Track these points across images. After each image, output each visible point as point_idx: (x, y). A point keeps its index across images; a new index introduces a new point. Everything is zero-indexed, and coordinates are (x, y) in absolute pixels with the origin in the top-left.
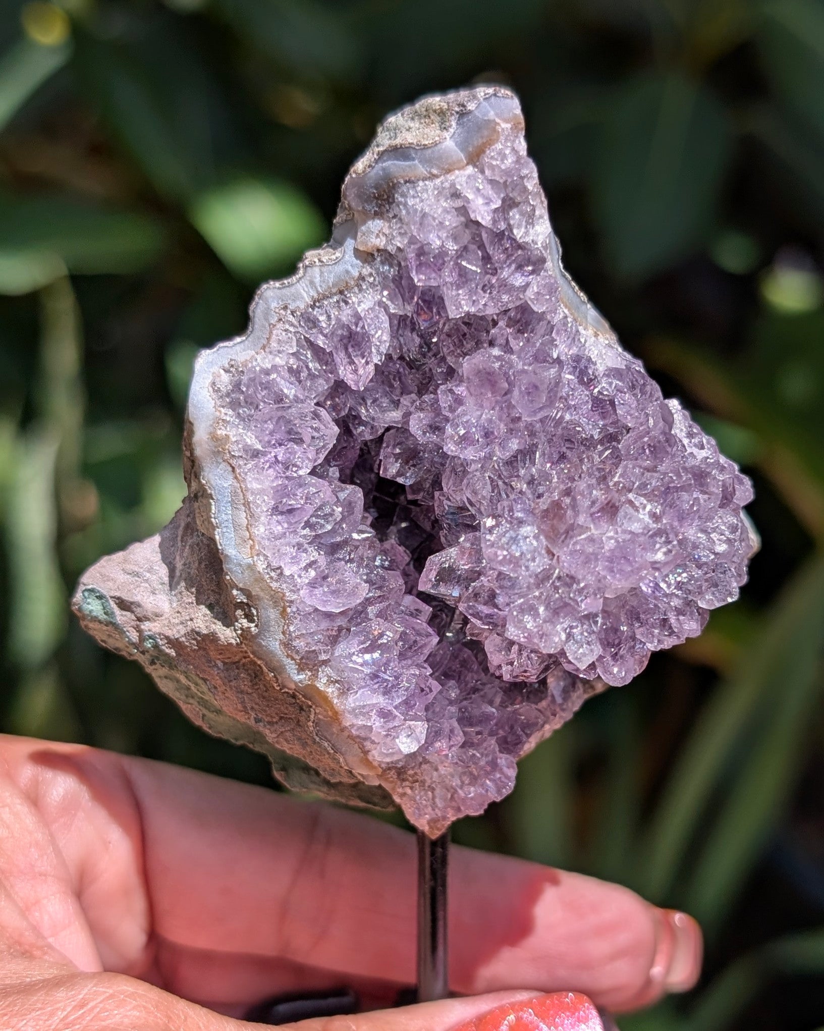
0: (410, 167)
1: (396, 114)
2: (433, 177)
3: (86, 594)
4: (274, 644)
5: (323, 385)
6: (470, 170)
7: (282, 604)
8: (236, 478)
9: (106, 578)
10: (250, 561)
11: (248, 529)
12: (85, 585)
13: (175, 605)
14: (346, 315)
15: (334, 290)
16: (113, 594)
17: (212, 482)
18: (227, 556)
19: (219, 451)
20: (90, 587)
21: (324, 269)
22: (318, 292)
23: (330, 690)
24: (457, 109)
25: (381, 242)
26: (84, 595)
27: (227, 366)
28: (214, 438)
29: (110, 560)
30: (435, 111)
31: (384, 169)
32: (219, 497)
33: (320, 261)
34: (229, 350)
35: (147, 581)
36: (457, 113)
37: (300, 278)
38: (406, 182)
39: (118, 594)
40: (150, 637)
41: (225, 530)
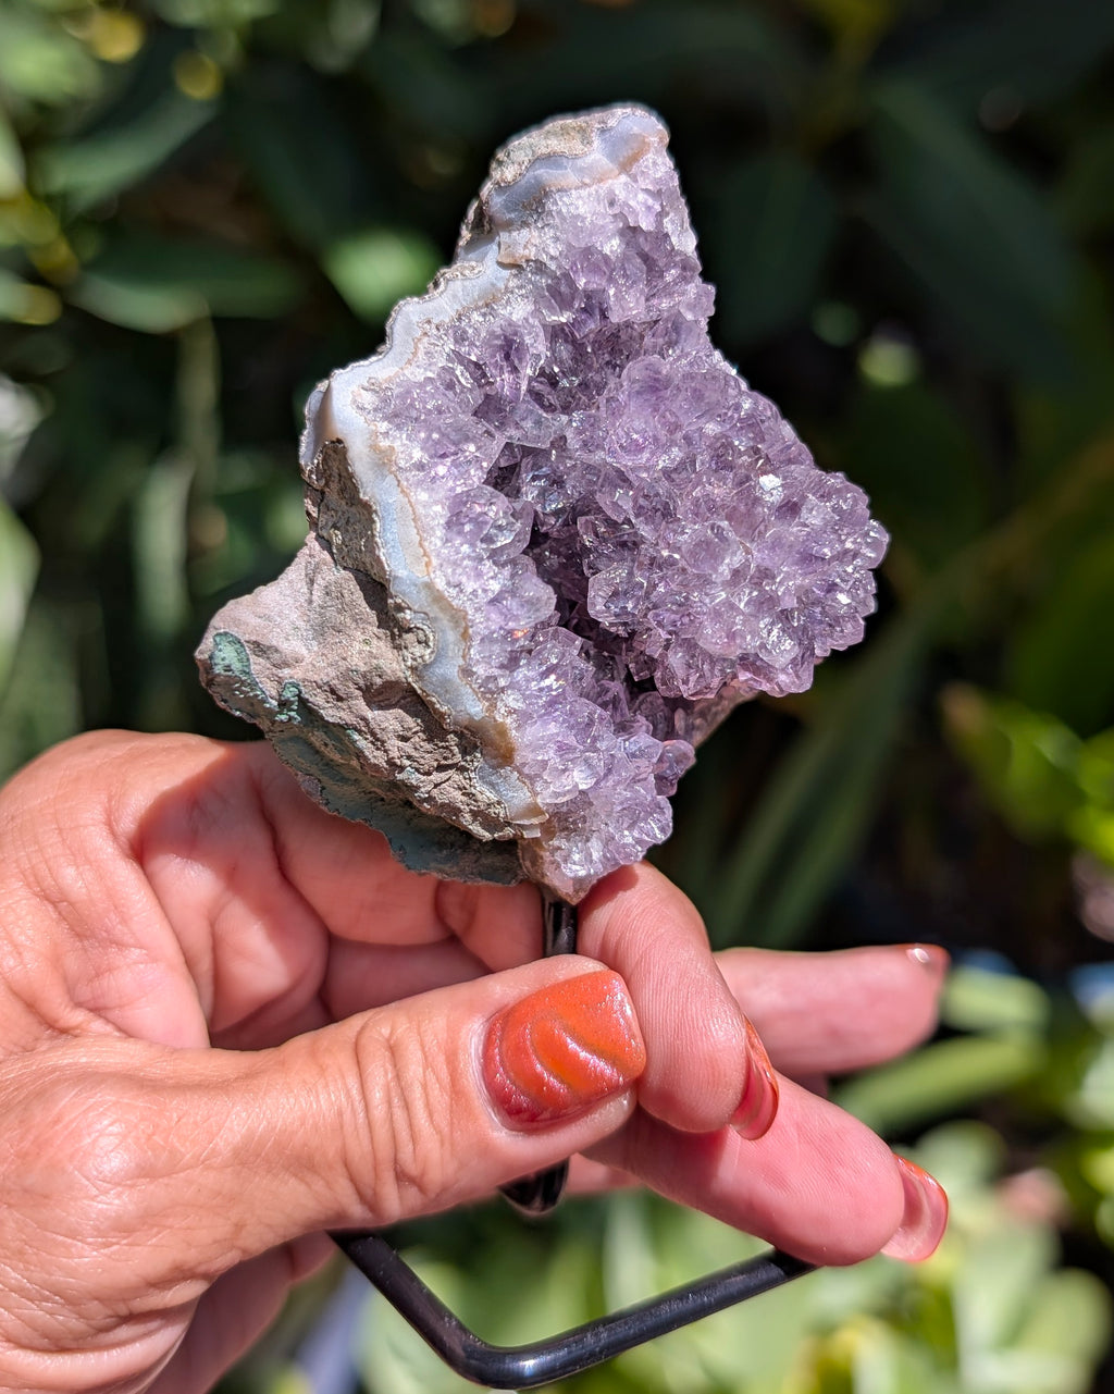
0: (563, 175)
2: (585, 185)
3: (218, 639)
6: (623, 178)
7: (464, 625)
8: (403, 491)
9: (237, 622)
10: (426, 579)
11: (421, 545)
12: (216, 629)
13: (316, 649)
14: (496, 325)
15: (480, 304)
16: (247, 637)
17: (378, 497)
18: (396, 577)
19: (384, 463)
20: (222, 631)
21: (467, 283)
22: (462, 305)
23: (509, 720)
24: (598, 126)
25: (532, 253)
26: (215, 641)
27: (366, 384)
28: (374, 448)
29: (237, 603)
30: (574, 128)
31: (535, 178)
32: (385, 514)
33: (462, 274)
34: (366, 369)
35: (278, 626)
36: (598, 129)
37: (442, 292)
38: (559, 191)
39: (253, 638)
40: (294, 685)
41: (391, 550)
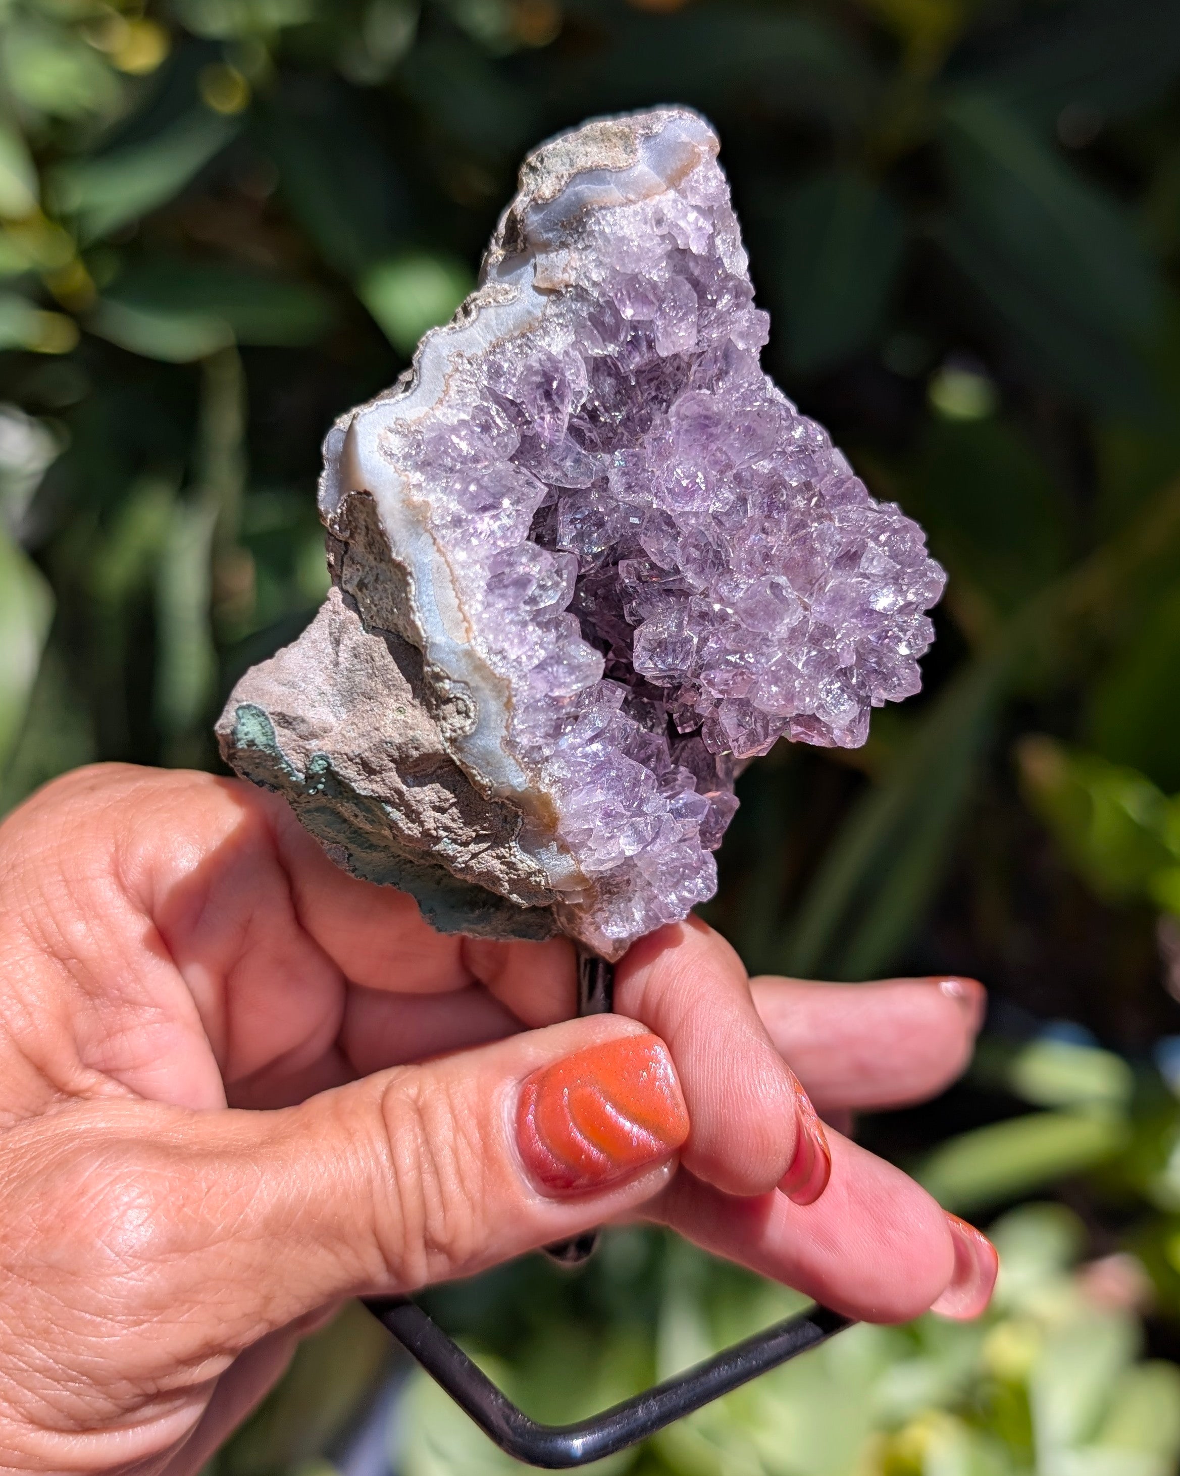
0: (606, 191)
1: (555, 140)
2: (629, 202)
3: (240, 712)
4: (493, 741)
5: (514, 440)
6: (672, 194)
7: (507, 693)
8: (439, 550)
9: (261, 692)
10: (466, 646)
11: (460, 609)
12: (238, 701)
13: (344, 717)
14: (535, 358)
15: (516, 334)
16: (271, 709)
17: (413, 557)
18: (433, 644)
19: (418, 521)
20: (245, 703)
21: (501, 310)
22: (495, 336)
23: (553, 790)
24: (641, 132)
25: (571, 277)
26: (237, 714)
27: (393, 426)
28: (408, 504)
29: (259, 670)
30: (616, 134)
31: (576, 195)
32: (420, 576)
33: (495, 300)
34: (392, 408)
35: (303, 692)
36: (642, 135)
37: (474, 322)
38: (601, 208)
39: (278, 709)
40: (322, 758)
41: (427, 614)
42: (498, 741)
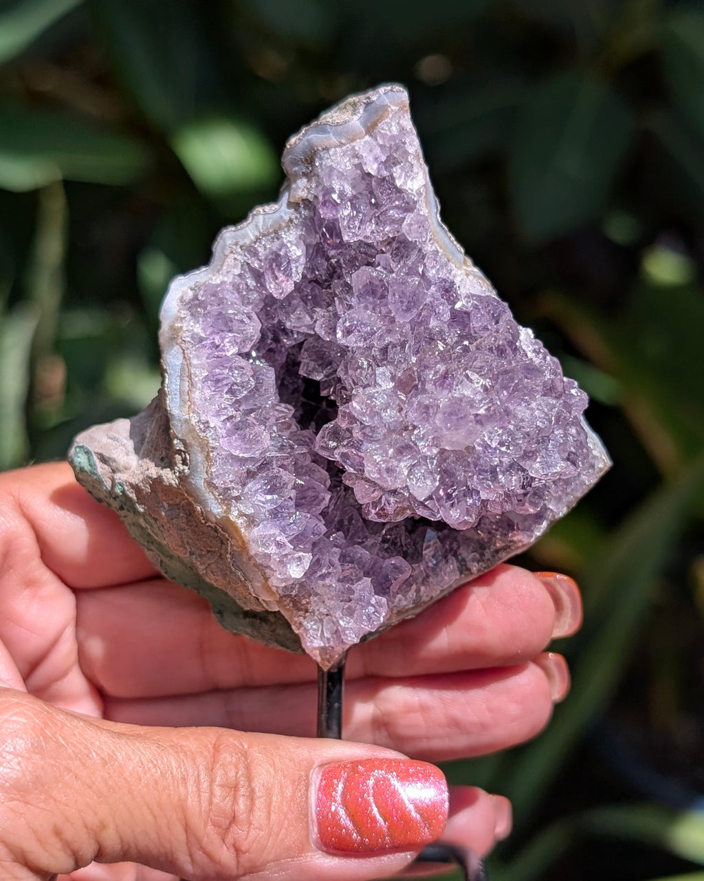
0: (327, 138)
2: (341, 145)
3: (78, 450)
4: (199, 482)
6: (367, 138)
7: (207, 450)
8: (185, 357)
9: (92, 439)
10: (187, 417)
11: (188, 394)
12: (78, 443)
14: (276, 246)
15: (271, 231)
16: (96, 450)
17: (168, 360)
18: (173, 415)
19: (174, 338)
20: (81, 445)
21: (266, 217)
22: (260, 232)
23: (239, 522)
24: (365, 101)
25: (305, 194)
26: (76, 451)
27: (193, 286)
28: (172, 328)
29: (99, 428)
30: (350, 104)
31: (308, 141)
32: (172, 372)
33: (264, 211)
34: (197, 276)
35: (124, 445)
36: (365, 103)
37: (249, 224)
38: (323, 149)
39: (100, 451)
40: (121, 484)
41: (174, 396)
42: (203, 482)
